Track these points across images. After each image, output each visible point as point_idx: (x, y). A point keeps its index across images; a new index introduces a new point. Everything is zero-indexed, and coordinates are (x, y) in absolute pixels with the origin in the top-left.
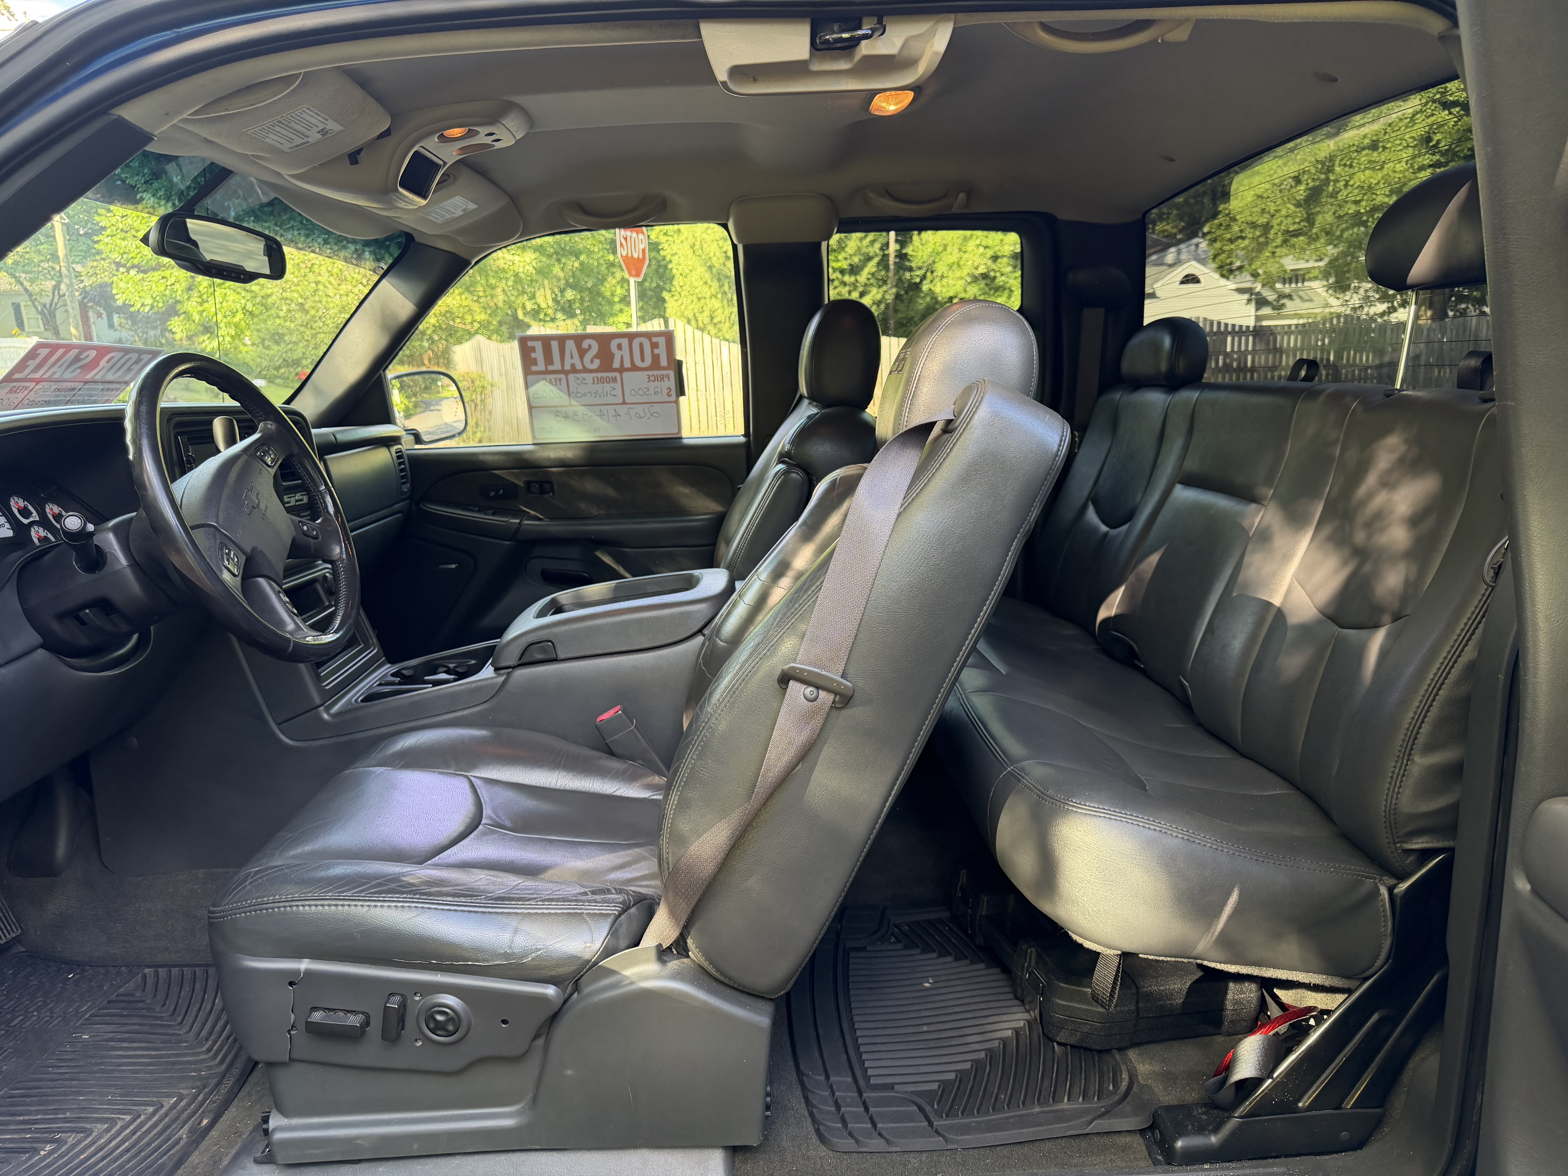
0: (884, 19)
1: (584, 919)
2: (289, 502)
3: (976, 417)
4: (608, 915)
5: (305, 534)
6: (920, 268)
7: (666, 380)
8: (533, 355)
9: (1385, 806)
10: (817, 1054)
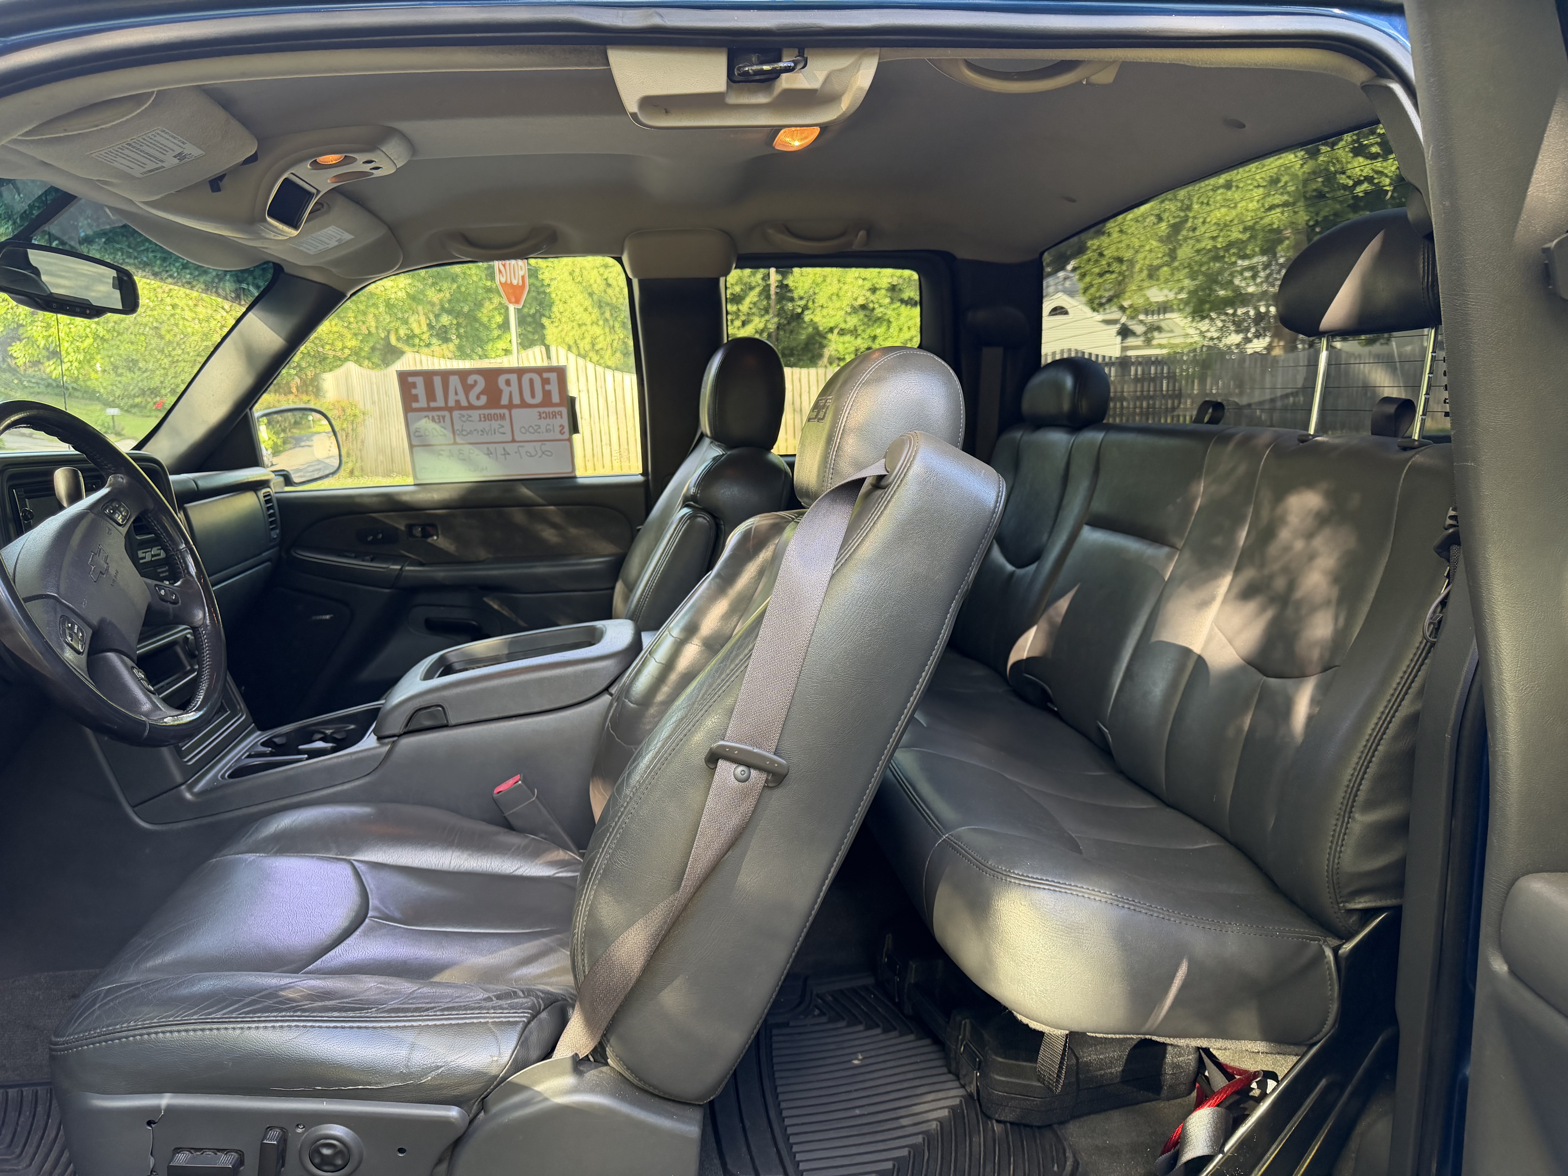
0: (806, 51)
1: (489, 1029)
2: (145, 558)
3: (911, 473)
4: (516, 1023)
5: (163, 599)
6: (801, 298)
7: (558, 417)
8: (414, 391)
9: (1328, 866)
10: (744, 1149)
